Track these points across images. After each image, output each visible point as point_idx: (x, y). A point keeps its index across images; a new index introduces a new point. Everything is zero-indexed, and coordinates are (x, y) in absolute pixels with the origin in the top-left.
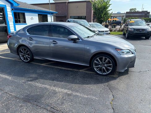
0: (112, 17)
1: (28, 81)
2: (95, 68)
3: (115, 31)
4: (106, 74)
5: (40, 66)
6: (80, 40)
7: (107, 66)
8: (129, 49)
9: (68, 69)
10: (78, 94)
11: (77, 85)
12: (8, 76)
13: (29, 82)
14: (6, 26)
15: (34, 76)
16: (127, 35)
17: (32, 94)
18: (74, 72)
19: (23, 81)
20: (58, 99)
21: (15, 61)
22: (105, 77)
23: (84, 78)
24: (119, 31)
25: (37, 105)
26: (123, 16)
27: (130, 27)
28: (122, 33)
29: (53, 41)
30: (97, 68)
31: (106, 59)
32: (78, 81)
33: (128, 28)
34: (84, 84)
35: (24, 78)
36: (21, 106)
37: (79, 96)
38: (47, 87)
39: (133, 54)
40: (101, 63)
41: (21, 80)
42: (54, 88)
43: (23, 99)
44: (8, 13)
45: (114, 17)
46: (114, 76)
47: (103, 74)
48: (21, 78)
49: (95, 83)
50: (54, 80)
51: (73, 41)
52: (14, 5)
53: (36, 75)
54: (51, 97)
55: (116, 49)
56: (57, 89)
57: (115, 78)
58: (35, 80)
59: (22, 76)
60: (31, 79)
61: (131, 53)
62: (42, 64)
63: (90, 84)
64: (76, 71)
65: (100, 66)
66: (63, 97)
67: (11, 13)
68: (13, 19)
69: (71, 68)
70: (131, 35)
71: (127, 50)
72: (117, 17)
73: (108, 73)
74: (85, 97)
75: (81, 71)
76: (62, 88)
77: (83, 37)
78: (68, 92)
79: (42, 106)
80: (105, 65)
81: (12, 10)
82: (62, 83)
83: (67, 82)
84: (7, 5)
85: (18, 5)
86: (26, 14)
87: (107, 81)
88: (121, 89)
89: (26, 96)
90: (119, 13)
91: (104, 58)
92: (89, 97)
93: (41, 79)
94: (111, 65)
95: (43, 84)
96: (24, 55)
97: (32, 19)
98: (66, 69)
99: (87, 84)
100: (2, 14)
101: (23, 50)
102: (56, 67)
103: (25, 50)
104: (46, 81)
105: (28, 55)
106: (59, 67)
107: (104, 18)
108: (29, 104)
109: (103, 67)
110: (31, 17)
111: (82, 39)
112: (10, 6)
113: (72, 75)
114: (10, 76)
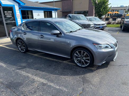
0: (114, 10)
1: (17, 69)
2: (75, 60)
3: (113, 24)
4: (84, 66)
5: (32, 56)
6: (63, 35)
7: (86, 59)
8: (109, 44)
9: (54, 60)
10: (52, 84)
11: (55, 76)
12: (4, 64)
13: (17, 71)
14: (15, 22)
15: (24, 65)
16: (123, 28)
17: (15, 81)
18: (58, 63)
19: (13, 69)
20: (33, 88)
21: (15, 51)
22: (83, 69)
23: (64, 69)
24: (117, 24)
25: (14, 92)
26: (124, 9)
27: (126, 20)
28: (119, 25)
29: (41, 35)
30: (77, 60)
31: (84, 53)
32: (57, 72)
33: (124, 21)
34: (62, 75)
35: (15, 66)
36: (3, 91)
37: (52, 86)
38: (30, 75)
39: (112, 48)
40: (80, 56)
41: (12, 68)
42: (35, 77)
43: (6, 85)
44: (16, 11)
45: (116, 10)
46: (93, 69)
47: (83, 66)
48: (13, 66)
49: (72, 75)
50: (37, 70)
51: (56, 36)
52: (21, 5)
53: (26, 64)
54: (28, 85)
55: (93, 43)
56: (36, 78)
57: (92, 71)
58: (23, 68)
59: (14, 65)
60: (20, 68)
61: (110, 47)
62: (35, 55)
63: (67, 75)
64: (60, 62)
65: (79, 59)
66: (38, 86)
67: (19, 11)
68: (20, 16)
69: (56, 59)
70: (127, 28)
71: (105, 45)
72: (119, 10)
73: (86, 65)
74: (57, 88)
75: (64, 62)
76: (41, 78)
77: (65, 32)
78: (44, 82)
79: (17, 94)
80: (84, 58)
81: (20, 8)
82: (44, 73)
83: (48, 72)
84: (15, 5)
85: (24, 4)
86: (33, 11)
87: (84, 73)
88: (93, 83)
89: (10, 83)
90: (121, 7)
91: (82, 51)
92: (61, 88)
93: (28, 68)
94: (89, 58)
95: (27, 73)
96: (21, 47)
97: (38, 15)
98: (53, 59)
99: (64, 75)
100: (11, 12)
101: (20, 42)
102: (45, 58)
103: (21, 42)
104: (31, 70)
105: (24, 46)
106: (48, 57)
107: (103, 12)
108: (9, 90)
109: (82, 60)
110: (37, 14)
111: (64, 34)
112: (18, 5)
113: (55, 65)
114: (6, 65)
